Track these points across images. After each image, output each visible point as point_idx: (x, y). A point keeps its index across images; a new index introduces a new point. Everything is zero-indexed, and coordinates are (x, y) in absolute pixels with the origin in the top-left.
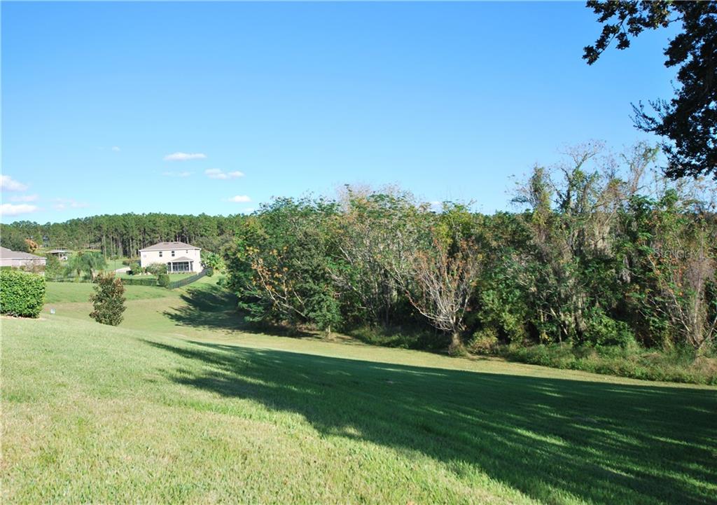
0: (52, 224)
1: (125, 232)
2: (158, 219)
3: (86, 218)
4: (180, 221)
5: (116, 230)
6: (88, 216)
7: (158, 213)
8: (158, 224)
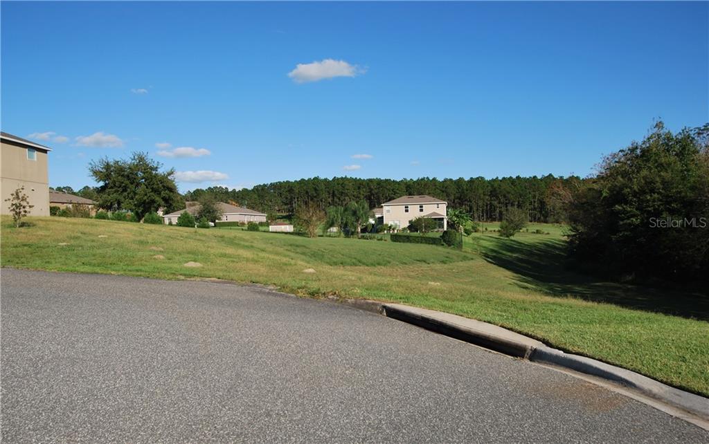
0: (237, 190)
1: (315, 195)
2: (346, 182)
3: (271, 184)
4: (368, 184)
5: (307, 192)
6: (272, 182)
7: (344, 177)
8: (346, 187)
